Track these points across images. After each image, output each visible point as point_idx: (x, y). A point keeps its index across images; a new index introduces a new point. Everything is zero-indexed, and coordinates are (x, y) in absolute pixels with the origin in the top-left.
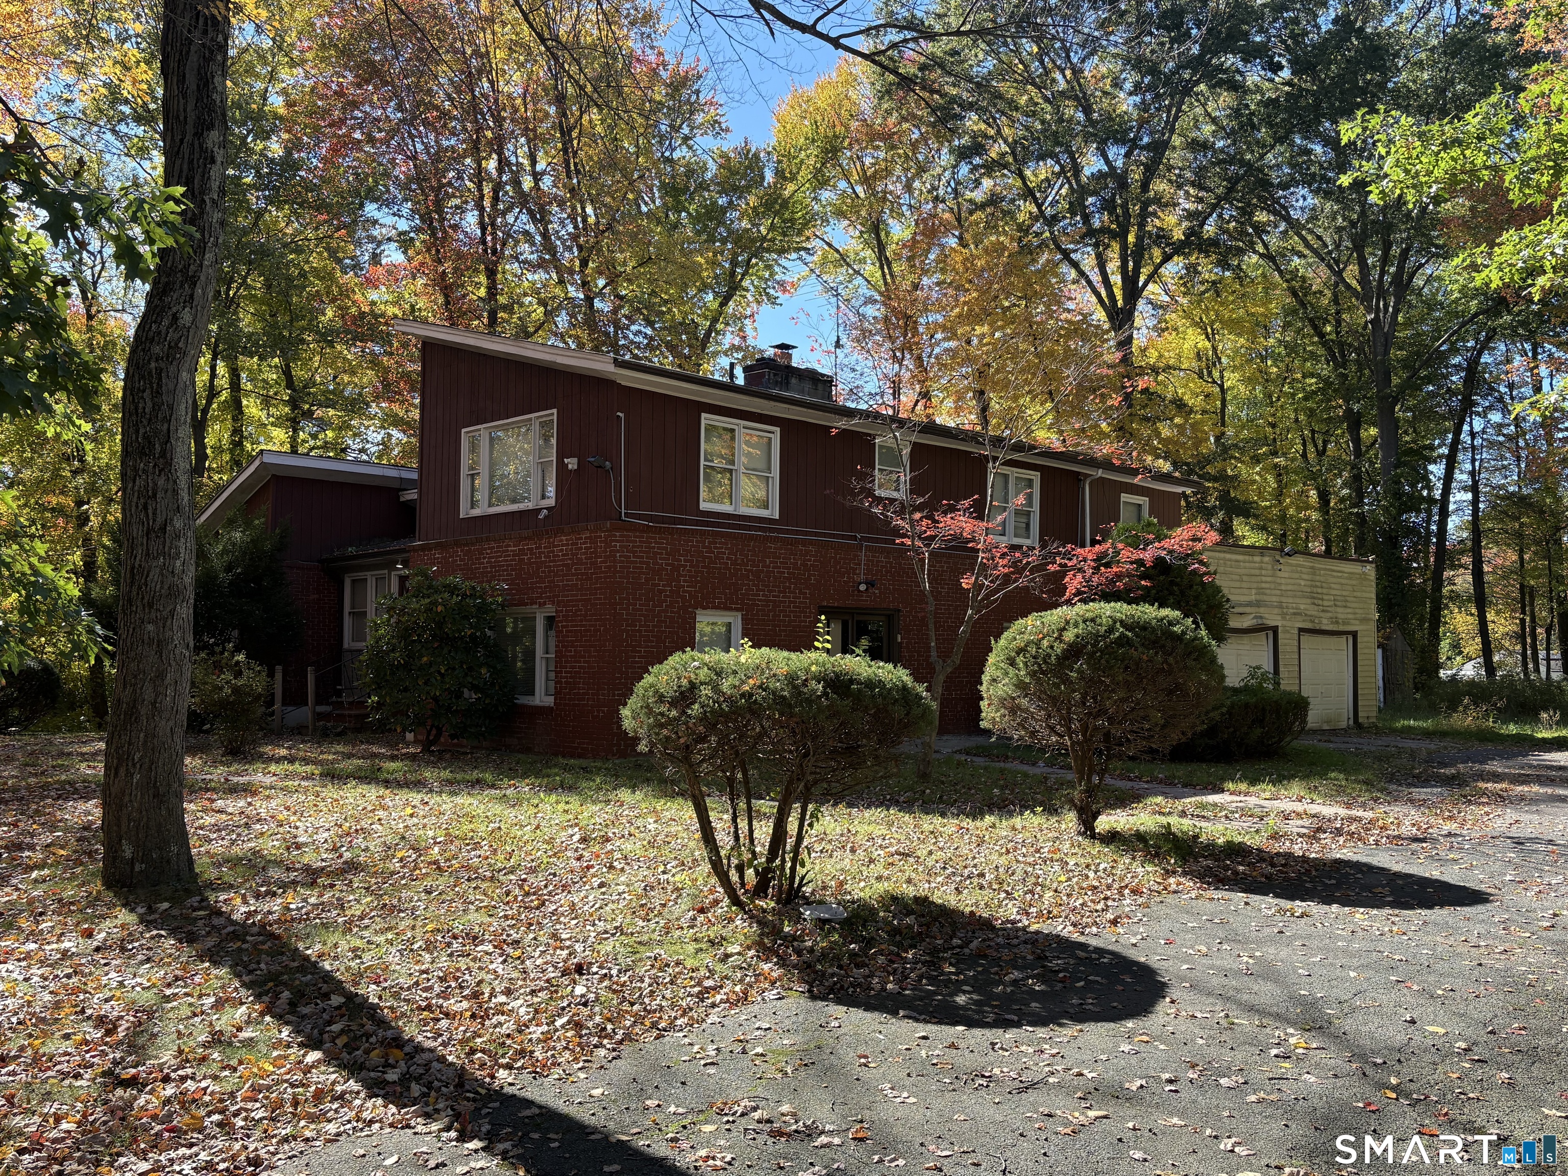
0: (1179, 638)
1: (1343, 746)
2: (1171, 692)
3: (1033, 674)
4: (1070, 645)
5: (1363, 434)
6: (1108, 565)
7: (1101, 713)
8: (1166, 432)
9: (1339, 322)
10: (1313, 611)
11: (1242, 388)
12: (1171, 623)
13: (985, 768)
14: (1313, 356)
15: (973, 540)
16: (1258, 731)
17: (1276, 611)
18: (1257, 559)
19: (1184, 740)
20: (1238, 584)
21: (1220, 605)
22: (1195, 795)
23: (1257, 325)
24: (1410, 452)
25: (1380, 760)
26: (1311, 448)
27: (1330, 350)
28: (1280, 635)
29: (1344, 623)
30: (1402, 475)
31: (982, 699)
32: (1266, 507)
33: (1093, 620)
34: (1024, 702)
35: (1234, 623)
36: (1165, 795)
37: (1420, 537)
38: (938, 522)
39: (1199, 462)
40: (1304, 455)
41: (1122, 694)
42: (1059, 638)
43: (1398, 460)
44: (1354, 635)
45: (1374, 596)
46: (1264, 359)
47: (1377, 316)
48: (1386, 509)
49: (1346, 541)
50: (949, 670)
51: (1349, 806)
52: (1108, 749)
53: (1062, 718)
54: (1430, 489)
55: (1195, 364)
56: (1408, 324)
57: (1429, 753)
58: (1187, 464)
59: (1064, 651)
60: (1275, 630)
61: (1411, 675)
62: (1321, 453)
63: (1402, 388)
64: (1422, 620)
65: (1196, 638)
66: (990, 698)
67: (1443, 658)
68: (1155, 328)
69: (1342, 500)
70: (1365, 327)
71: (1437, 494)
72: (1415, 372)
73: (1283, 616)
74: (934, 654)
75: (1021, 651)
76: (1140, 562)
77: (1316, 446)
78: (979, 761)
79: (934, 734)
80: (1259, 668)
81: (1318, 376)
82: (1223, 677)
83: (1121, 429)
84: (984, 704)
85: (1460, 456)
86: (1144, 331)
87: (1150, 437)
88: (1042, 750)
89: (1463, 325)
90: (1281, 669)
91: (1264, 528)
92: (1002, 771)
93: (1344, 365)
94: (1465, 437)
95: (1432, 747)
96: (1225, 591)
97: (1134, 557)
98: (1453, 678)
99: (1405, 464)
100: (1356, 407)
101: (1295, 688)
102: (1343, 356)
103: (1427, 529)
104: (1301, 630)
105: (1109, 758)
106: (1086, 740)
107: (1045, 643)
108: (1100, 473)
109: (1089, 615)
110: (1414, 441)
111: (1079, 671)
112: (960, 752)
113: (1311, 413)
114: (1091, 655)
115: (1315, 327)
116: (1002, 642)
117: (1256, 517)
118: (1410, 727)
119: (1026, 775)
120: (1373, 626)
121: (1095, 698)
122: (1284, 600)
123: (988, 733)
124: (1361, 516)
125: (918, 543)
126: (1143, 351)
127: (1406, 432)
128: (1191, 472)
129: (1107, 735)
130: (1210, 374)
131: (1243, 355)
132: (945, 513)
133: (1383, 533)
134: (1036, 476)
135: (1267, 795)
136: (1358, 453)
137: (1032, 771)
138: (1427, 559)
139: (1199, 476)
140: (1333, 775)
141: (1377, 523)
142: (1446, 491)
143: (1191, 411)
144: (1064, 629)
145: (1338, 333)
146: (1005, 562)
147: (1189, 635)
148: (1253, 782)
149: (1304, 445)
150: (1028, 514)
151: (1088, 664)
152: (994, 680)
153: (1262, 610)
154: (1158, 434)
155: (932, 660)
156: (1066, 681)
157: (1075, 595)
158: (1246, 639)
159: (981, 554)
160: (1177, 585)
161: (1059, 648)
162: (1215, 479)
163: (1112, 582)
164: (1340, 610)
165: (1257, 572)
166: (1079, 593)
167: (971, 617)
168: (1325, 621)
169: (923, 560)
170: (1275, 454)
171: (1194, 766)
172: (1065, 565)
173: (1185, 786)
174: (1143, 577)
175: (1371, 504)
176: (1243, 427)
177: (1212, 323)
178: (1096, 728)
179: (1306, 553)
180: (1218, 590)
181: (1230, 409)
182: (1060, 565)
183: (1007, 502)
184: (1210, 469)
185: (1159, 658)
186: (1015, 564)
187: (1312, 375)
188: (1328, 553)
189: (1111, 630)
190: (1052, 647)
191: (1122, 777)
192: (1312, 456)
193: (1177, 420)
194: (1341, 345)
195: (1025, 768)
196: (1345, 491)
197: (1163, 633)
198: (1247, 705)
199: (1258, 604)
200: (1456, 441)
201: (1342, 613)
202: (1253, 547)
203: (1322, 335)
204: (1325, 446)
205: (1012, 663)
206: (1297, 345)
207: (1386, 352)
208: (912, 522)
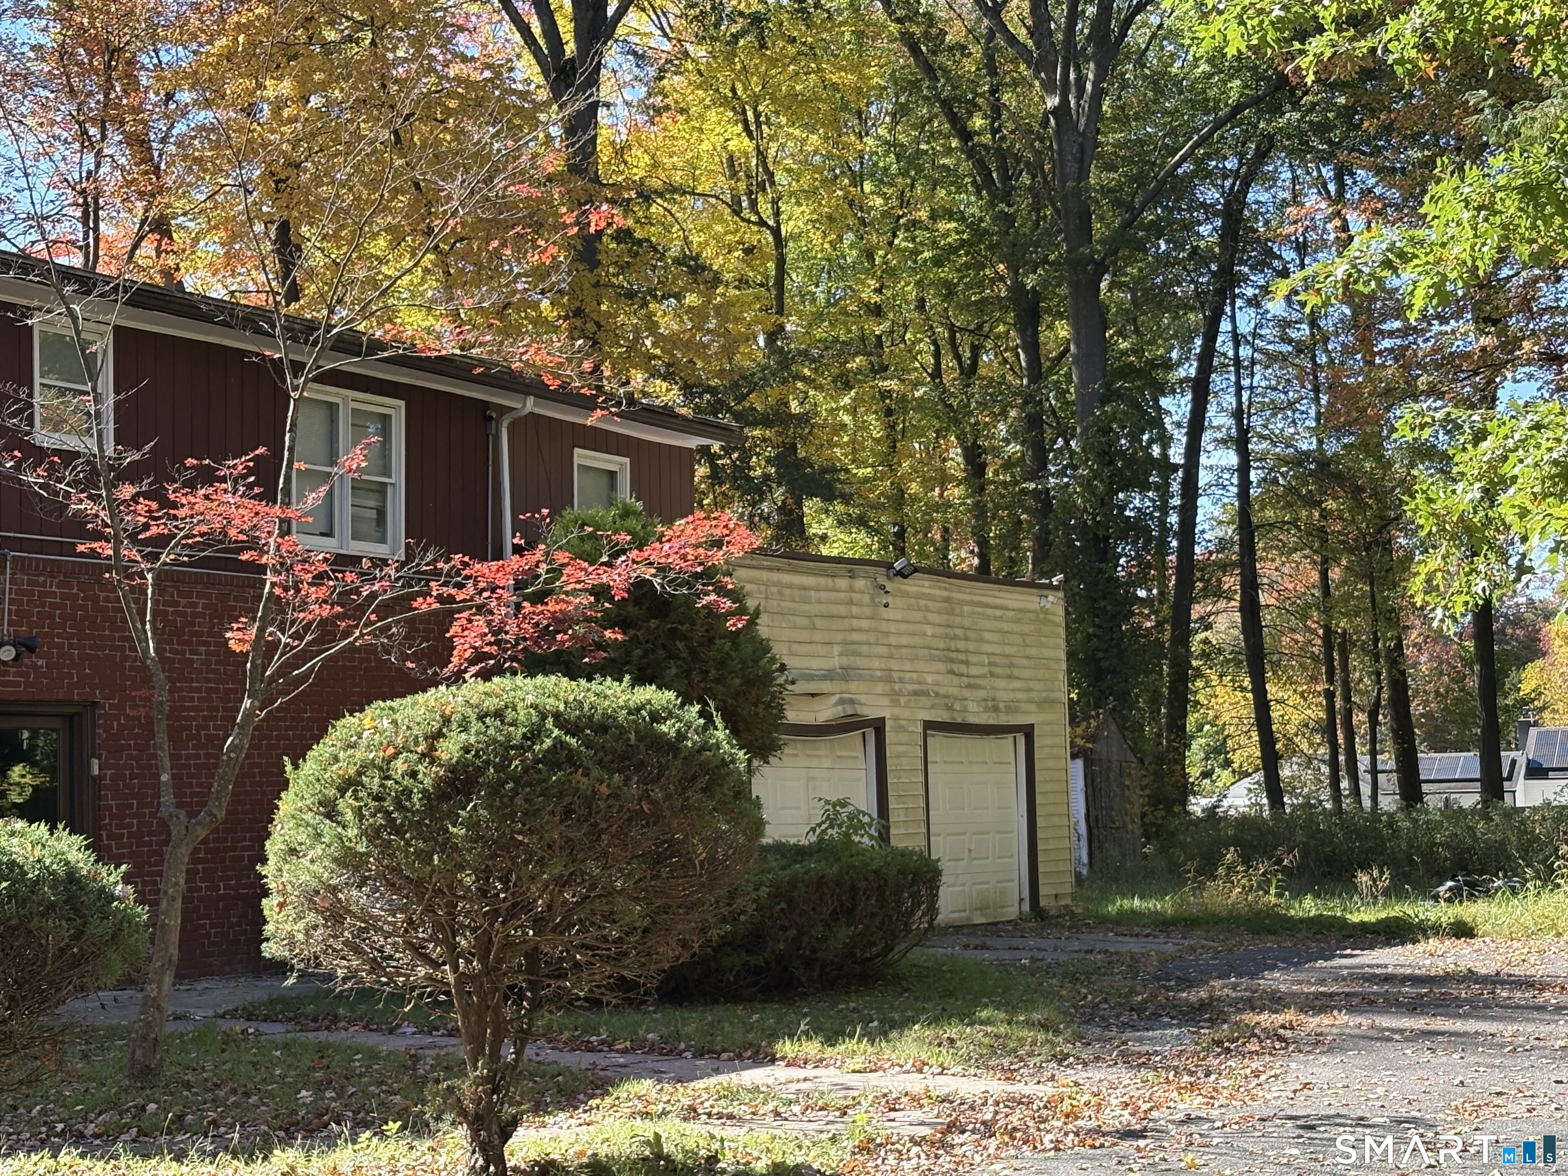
0: (673, 746)
1: (1007, 956)
2: (659, 861)
3: (373, 834)
4: (452, 769)
5: (1044, 335)
6: (539, 598)
7: (518, 908)
8: (668, 324)
9: (997, 110)
10: (951, 687)
11: (816, 237)
12: (655, 717)
13: (286, 1047)
14: (950, 177)
15: (253, 544)
16: (844, 933)
17: (880, 688)
18: (843, 583)
19: (686, 957)
20: (804, 635)
21: (768, 678)
22: (717, 1071)
23: (845, 107)
24: (1128, 371)
25: (1074, 979)
26: (948, 362)
27: (981, 165)
28: (889, 737)
29: (1009, 710)
30: (1113, 418)
31: (266, 893)
32: (866, 480)
33: (499, 714)
34: (357, 897)
35: (794, 715)
36: (657, 1075)
37: (1150, 539)
38: (175, 505)
39: (736, 385)
40: (937, 373)
41: (557, 868)
42: (429, 756)
43: (1107, 386)
44: (1028, 732)
45: (1062, 655)
46: (857, 180)
47: (1065, 101)
48: (1087, 484)
49: (1016, 548)
50: (202, 833)
51: (1009, 1075)
52: (534, 986)
53: (438, 926)
54: (1165, 441)
55: (723, 183)
56: (1121, 118)
57: (1163, 962)
58: (712, 390)
59: (438, 780)
60: (879, 726)
61: (1137, 810)
62: (970, 371)
63: (1114, 244)
64: (1155, 701)
65: (705, 747)
66: (283, 893)
67: (1194, 772)
68: (644, 107)
69: (1008, 465)
70: (1045, 123)
71: (1177, 455)
72: (1136, 214)
73: (894, 696)
74: (168, 799)
75: (349, 784)
76: (601, 592)
77: (958, 357)
78: (276, 1031)
79: (168, 979)
80: (843, 804)
81: (962, 218)
82: (759, 825)
83: (578, 312)
84: (269, 905)
85: (1217, 380)
86: (621, 111)
87: (636, 330)
88: (398, 998)
89: (1218, 124)
90: (892, 805)
91: (861, 522)
92: (322, 1050)
93: (1007, 196)
94: (1224, 344)
95: (1170, 948)
96: (779, 650)
97: (592, 581)
98: (1211, 811)
99: (1118, 395)
100: (1030, 282)
101: (916, 843)
102: (1005, 178)
103: (1163, 522)
104: (929, 725)
105: (537, 1005)
106: (487, 971)
107: (399, 766)
108: (530, 405)
109: (491, 704)
110: (1137, 351)
111: (472, 824)
112: (233, 1014)
113: (949, 290)
114: (495, 789)
115: (954, 119)
116: (309, 767)
117: (846, 499)
118: (1133, 912)
119: (372, 1055)
120: (1061, 715)
121: (505, 881)
122: (895, 665)
123: (281, 968)
124: (1043, 496)
125: (130, 552)
126: (620, 151)
127: (1120, 333)
128: (717, 407)
129: (533, 955)
130: (753, 204)
131: (818, 169)
132: (191, 485)
133: (1083, 528)
134: (396, 409)
135: (858, 1062)
136: (1036, 372)
137: (385, 1044)
138: (1162, 580)
139: (737, 416)
140: (985, 1014)
141: (1070, 509)
142: (1193, 450)
143: (717, 280)
144: (439, 735)
145: (994, 132)
146: (323, 592)
147: (693, 740)
148: (831, 1040)
149: (937, 355)
150: (381, 489)
151: (489, 807)
152: (293, 851)
153: (853, 686)
154: (652, 327)
155: (164, 812)
156: (447, 845)
157: (472, 662)
158: (824, 746)
159: (270, 577)
160: (684, 637)
161: (428, 775)
162: (765, 421)
163: (545, 633)
164: (1001, 683)
165: (842, 610)
166: (479, 657)
167: (249, 715)
168: (973, 707)
169: (143, 590)
170: (881, 370)
171: (721, 1011)
172: (451, 599)
173: (699, 1054)
174: (609, 622)
175: (1061, 473)
176: (819, 317)
177: (756, 101)
178: (508, 944)
179: (945, 572)
180: (763, 647)
181: (795, 278)
182: (440, 598)
183: (333, 462)
184: (756, 402)
185: (634, 789)
186: (344, 597)
187: (950, 215)
188: (983, 573)
189: (535, 734)
190: (414, 774)
191: (574, 1045)
192: (949, 378)
193: (691, 299)
194: (1002, 155)
195: (372, 1039)
196: (1014, 448)
197: (640, 739)
198: (821, 881)
199: (845, 674)
200: (1209, 351)
201: (1004, 690)
202: (838, 560)
203: (966, 135)
204: (975, 357)
205: (330, 812)
206: (919, 153)
207: (1083, 174)
208: (114, 505)
